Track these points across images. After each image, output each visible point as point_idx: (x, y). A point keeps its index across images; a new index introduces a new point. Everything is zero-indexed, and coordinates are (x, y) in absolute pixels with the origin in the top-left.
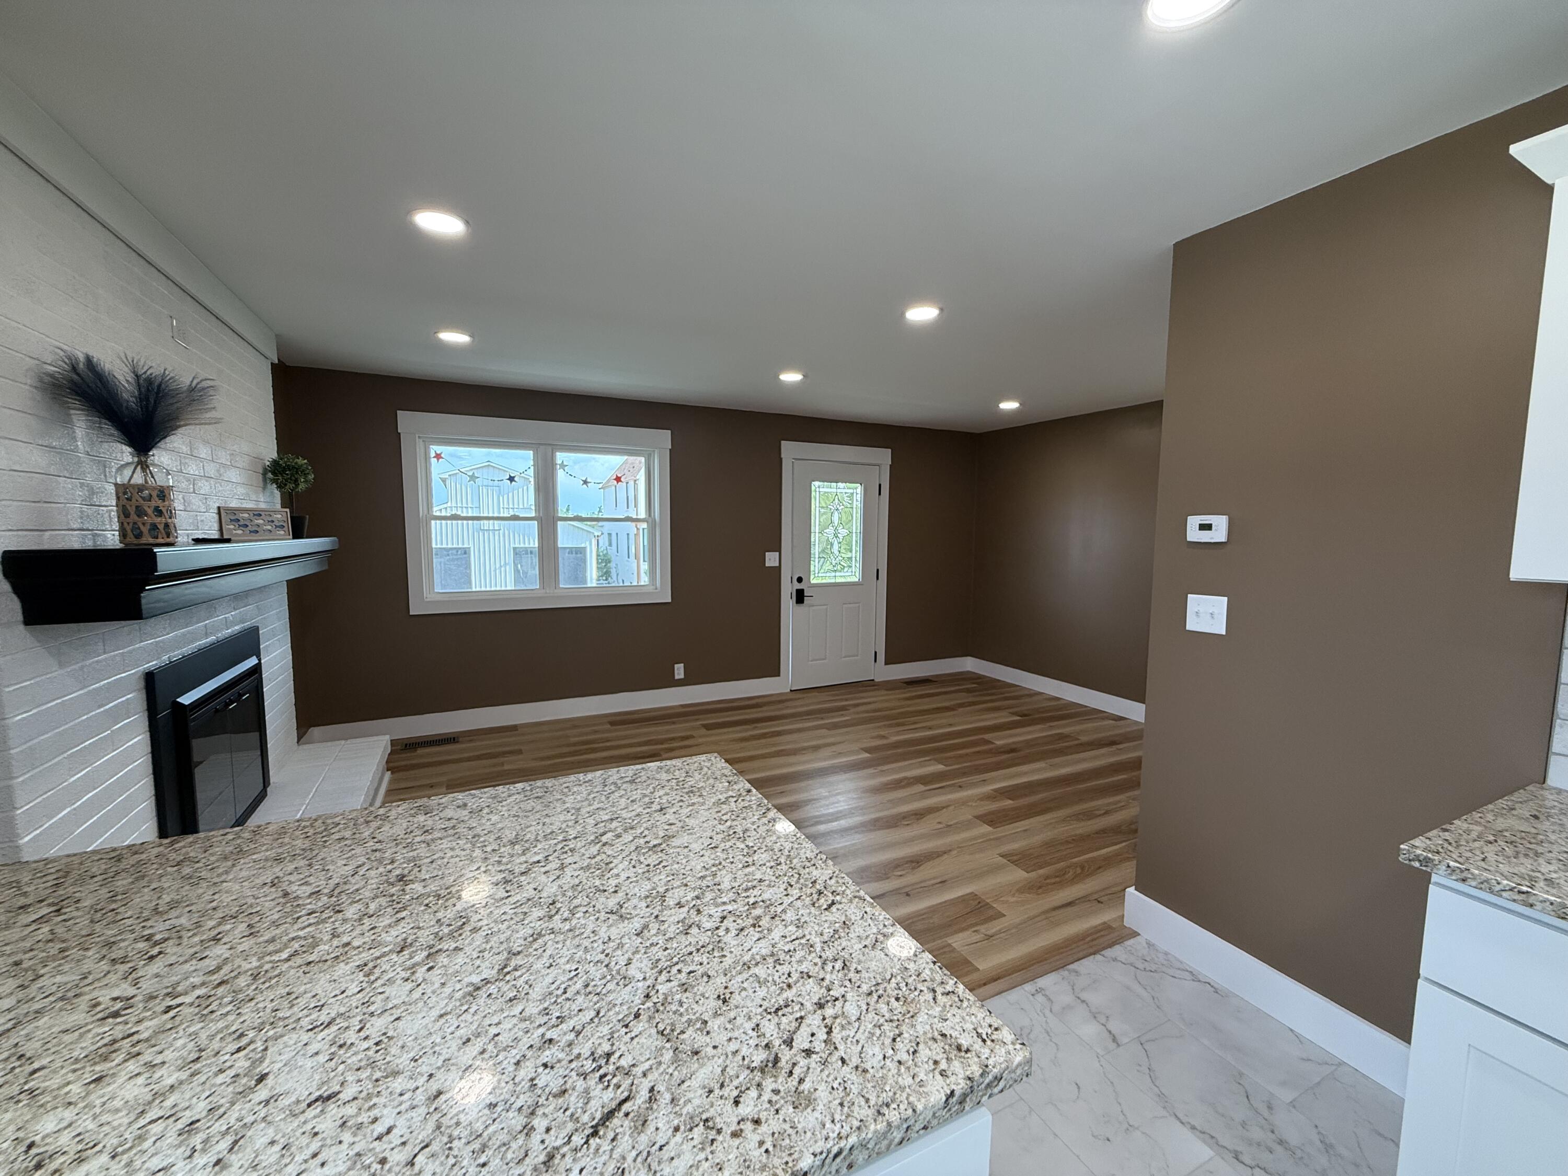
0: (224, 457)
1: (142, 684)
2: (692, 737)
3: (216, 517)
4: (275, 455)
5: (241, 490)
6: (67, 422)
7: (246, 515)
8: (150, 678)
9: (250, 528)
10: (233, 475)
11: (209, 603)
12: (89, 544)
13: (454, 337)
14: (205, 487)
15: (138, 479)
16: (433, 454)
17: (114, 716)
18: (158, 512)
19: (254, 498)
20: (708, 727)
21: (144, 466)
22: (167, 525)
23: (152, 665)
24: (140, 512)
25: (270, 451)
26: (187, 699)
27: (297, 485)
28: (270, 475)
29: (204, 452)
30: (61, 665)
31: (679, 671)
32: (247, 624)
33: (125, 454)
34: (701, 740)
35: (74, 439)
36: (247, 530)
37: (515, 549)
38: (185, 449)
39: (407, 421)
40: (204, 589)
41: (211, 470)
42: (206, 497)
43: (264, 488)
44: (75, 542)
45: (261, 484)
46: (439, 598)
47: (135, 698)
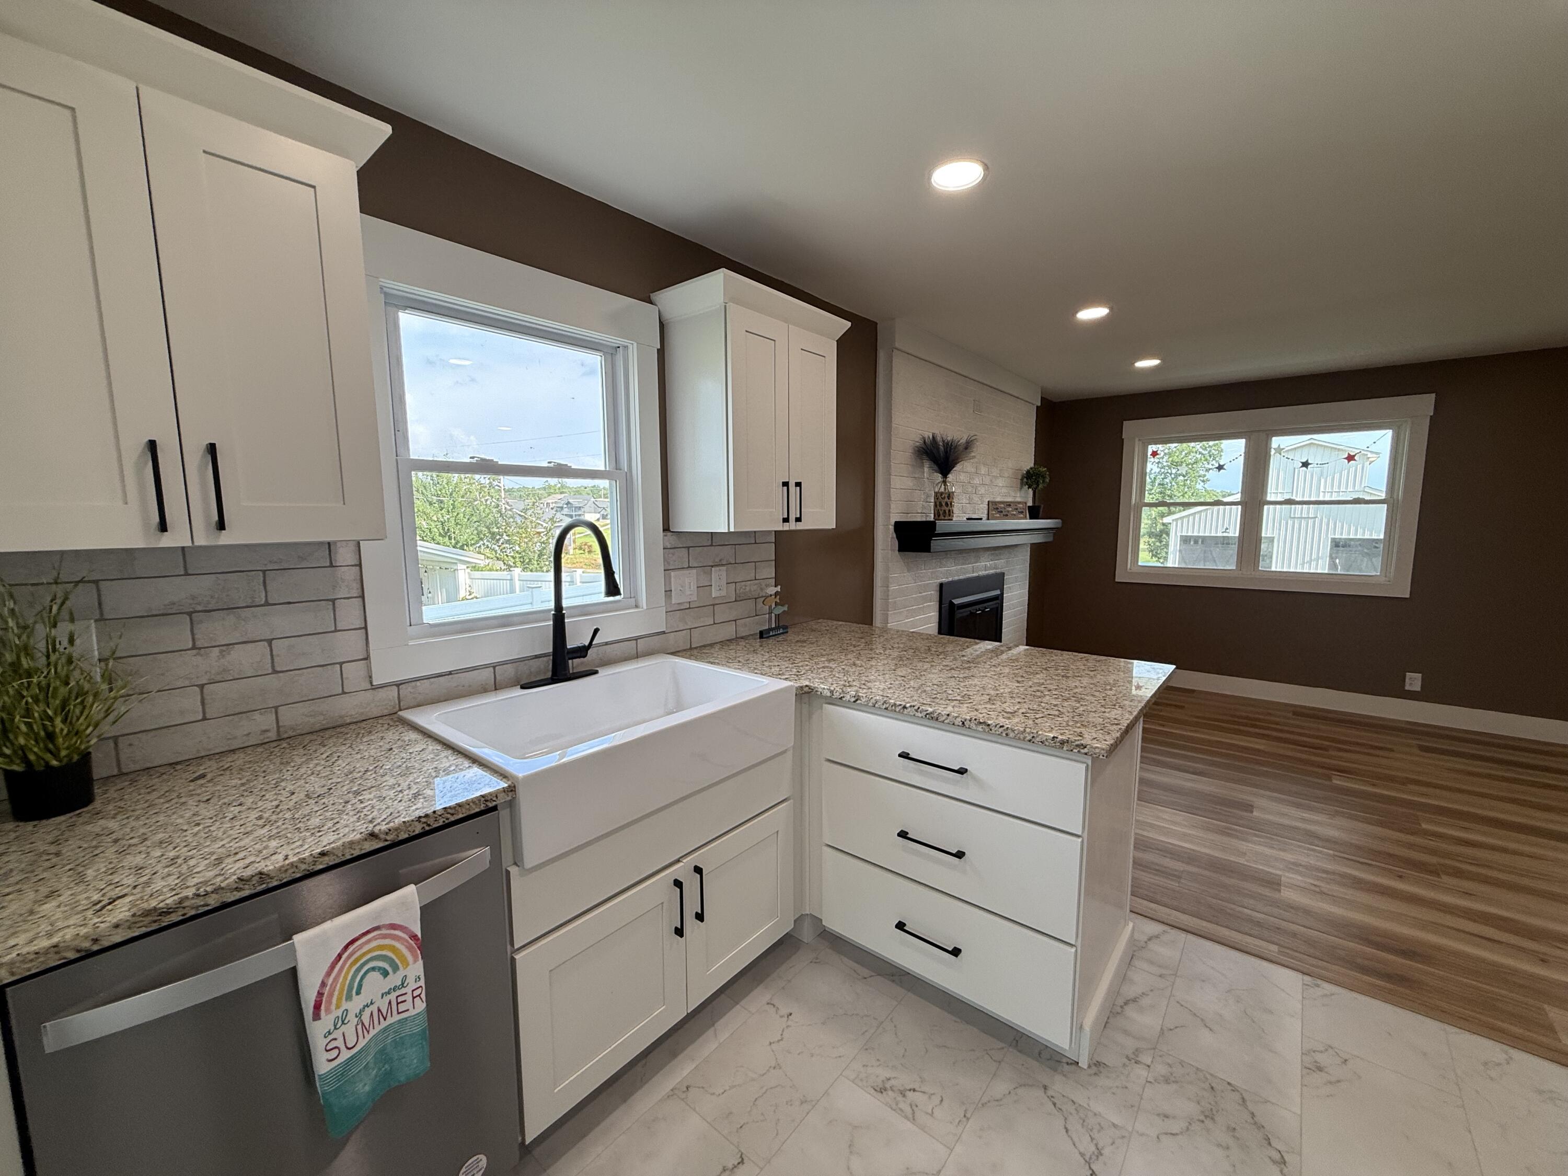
0: (995, 472)
1: (938, 589)
2: (1392, 750)
3: (987, 506)
4: (1032, 465)
5: (1004, 490)
6: (922, 466)
7: (1002, 506)
8: (941, 585)
9: (1004, 513)
10: (1000, 482)
11: (977, 552)
12: (924, 519)
13: (1143, 364)
14: (982, 490)
15: (942, 490)
16: (1150, 452)
17: (925, 599)
18: (947, 504)
19: (1013, 494)
20: (1421, 748)
21: (945, 482)
22: (949, 511)
23: (944, 580)
24: (941, 505)
25: (1028, 462)
26: (957, 601)
27: (1038, 485)
28: (1025, 480)
29: (983, 470)
30: (908, 571)
31: (1414, 681)
32: (998, 571)
33: (939, 477)
34: (1398, 756)
35: (924, 472)
36: (1002, 514)
37: (1333, 540)
38: (973, 470)
39: (1130, 428)
40: (961, 543)
41: (987, 480)
42: (982, 496)
43: (1021, 489)
44: (919, 518)
45: (1019, 486)
46: (1141, 570)
47: (934, 594)
